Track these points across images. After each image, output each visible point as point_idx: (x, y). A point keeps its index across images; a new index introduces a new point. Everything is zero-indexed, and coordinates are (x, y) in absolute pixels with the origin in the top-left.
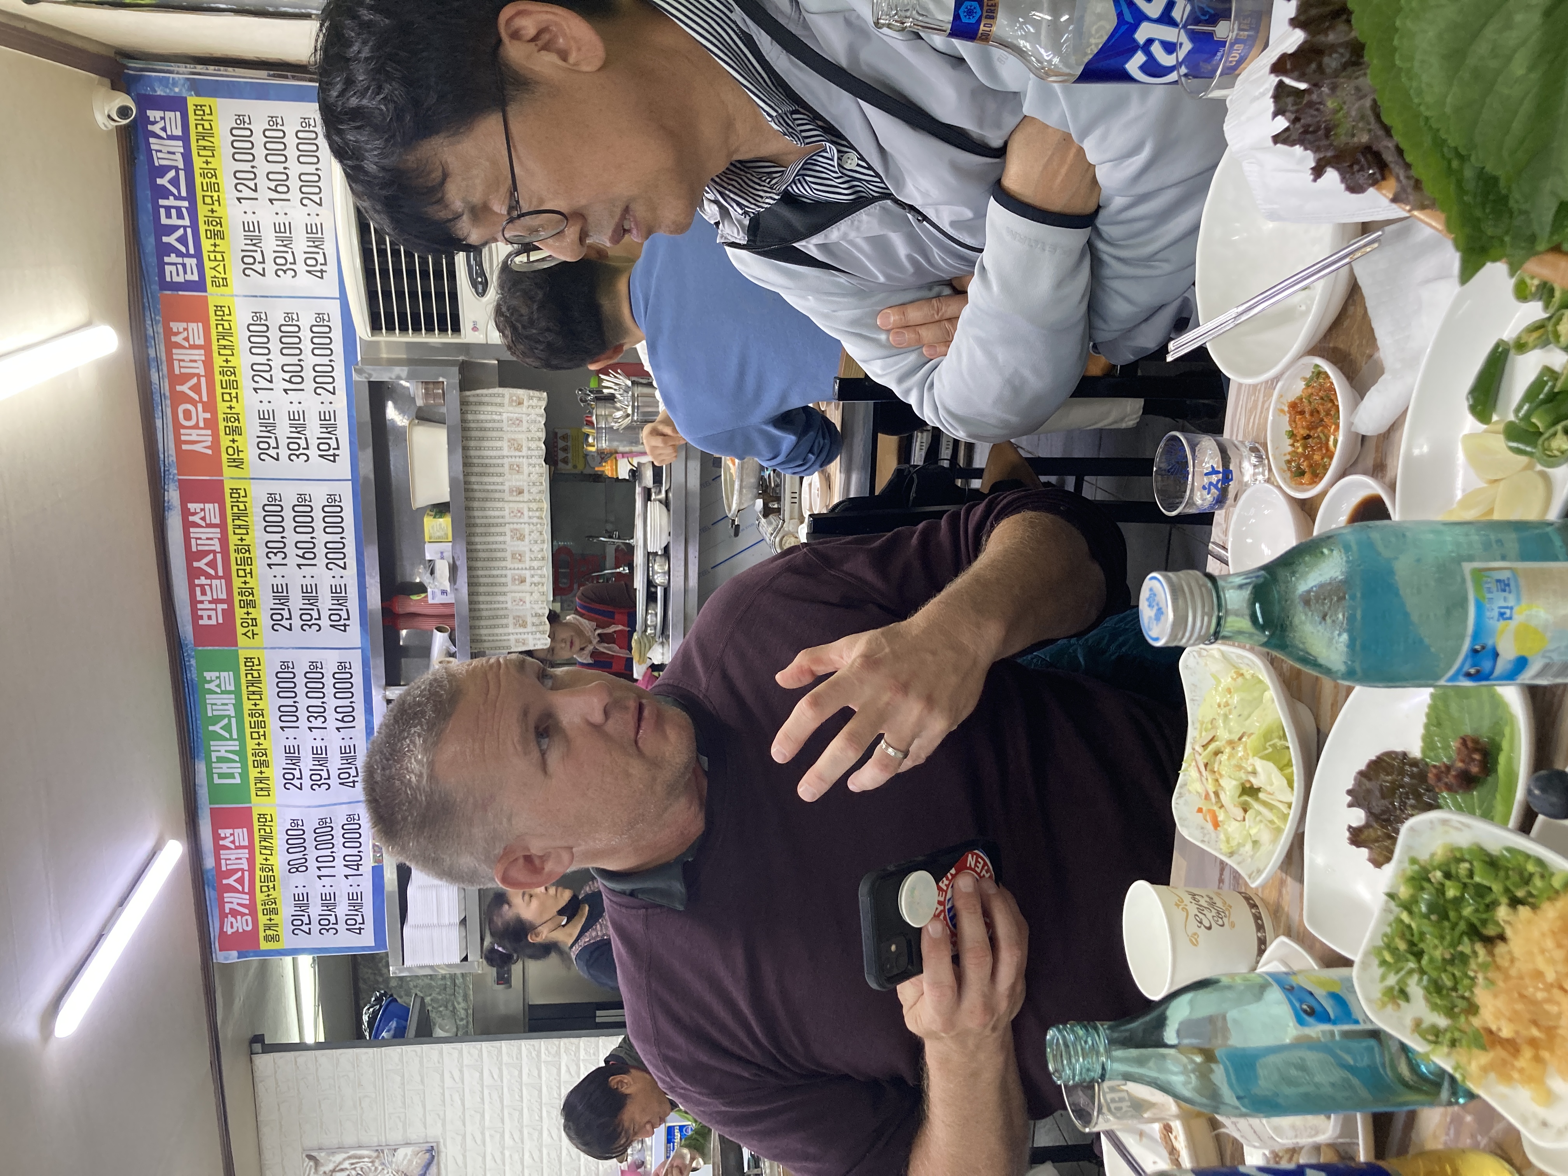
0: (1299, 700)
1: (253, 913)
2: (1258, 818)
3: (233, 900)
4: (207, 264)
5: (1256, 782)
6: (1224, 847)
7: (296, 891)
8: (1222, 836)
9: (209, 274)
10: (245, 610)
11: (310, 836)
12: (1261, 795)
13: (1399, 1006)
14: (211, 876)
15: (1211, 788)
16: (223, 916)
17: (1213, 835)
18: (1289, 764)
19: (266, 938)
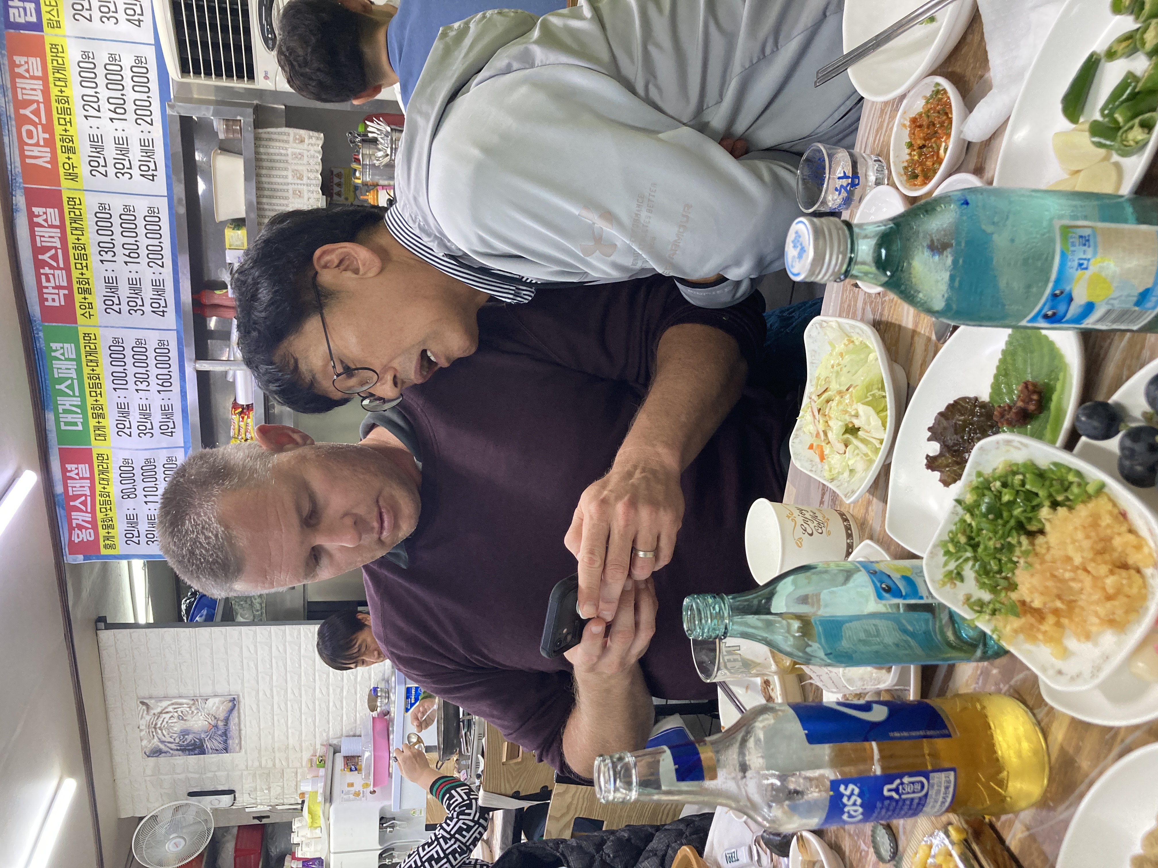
0: (895, 361)
1: (95, 528)
2: (856, 452)
3: (78, 518)
4: (44, 9)
5: (857, 423)
6: (827, 474)
7: (128, 512)
8: (826, 467)
9: (45, 17)
10: (83, 296)
11: (138, 472)
12: (860, 433)
13: (955, 584)
14: (60, 499)
15: (821, 427)
16: (71, 529)
17: (820, 466)
18: (885, 409)
19: (105, 546)
